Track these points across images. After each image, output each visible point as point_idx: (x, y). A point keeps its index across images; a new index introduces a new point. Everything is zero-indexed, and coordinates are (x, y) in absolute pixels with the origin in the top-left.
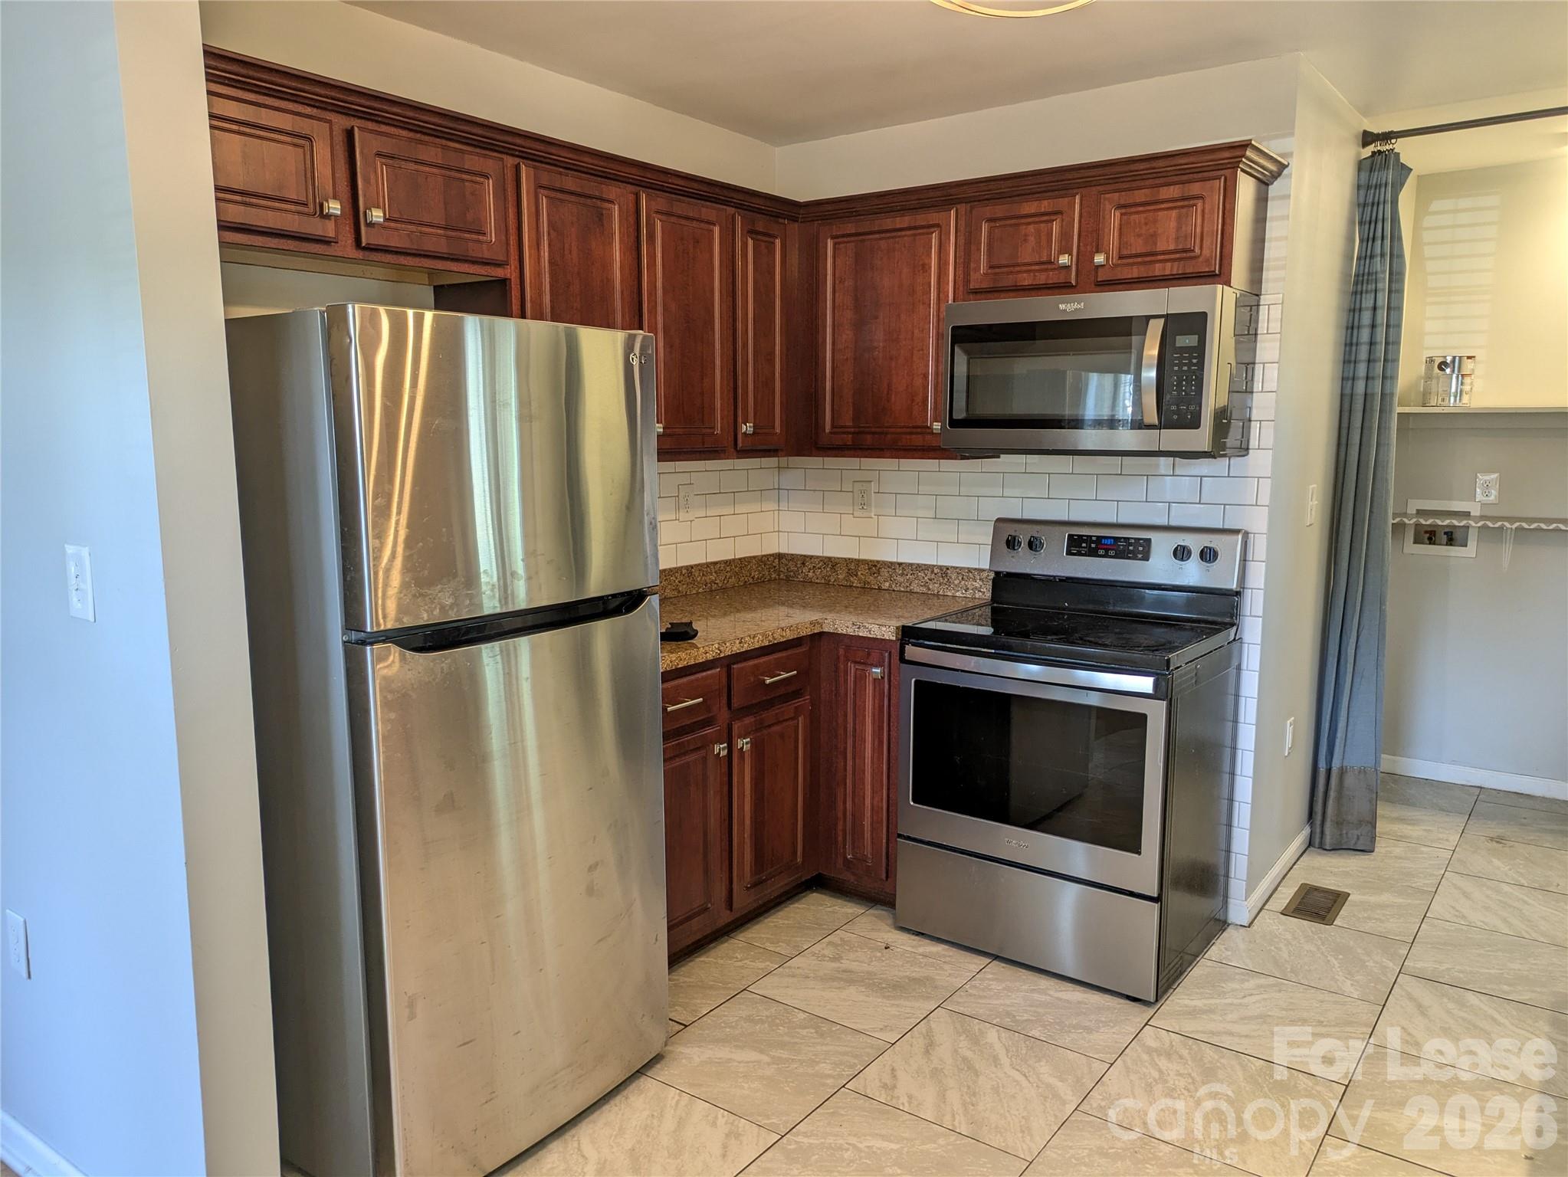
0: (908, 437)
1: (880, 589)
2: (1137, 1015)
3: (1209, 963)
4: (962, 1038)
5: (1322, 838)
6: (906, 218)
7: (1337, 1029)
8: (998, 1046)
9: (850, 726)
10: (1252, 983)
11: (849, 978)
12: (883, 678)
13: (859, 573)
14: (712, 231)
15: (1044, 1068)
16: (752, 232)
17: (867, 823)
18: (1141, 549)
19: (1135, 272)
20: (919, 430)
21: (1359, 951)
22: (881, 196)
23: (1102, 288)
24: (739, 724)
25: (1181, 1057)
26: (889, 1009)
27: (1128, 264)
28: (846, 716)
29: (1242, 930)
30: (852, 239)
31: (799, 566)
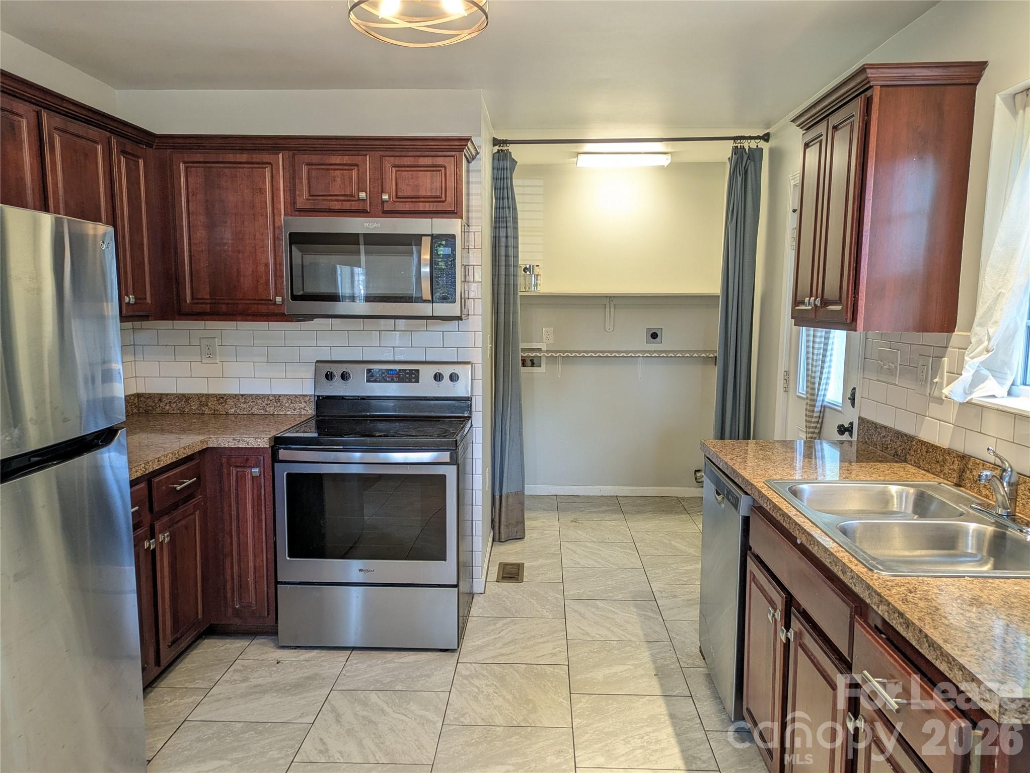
0: (255, 306)
1: (227, 414)
2: (451, 659)
3: (474, 619)
4: (356, 705)
5: (499, 536)
6: (244, 155)
7: (551, 637)
8: (380, 702)
9: (234, 513)
10: (500, 624)
11: (261, 690)
12: (260, 475)
13: (209, 404)
14: (96, 149)
15: (413, 707)
16: (124, 152)
17: (251, 579)
18: (413, 376)
19: (407, 207)
20: (264, 302)
21: (542, 592)
22: (224, 138)
23: (386, 215)
24: (159, 524)
25: (484, 676)
26: (299, 702)
27: (402, 202)
28: (230, 505)
29: (482, 595)
30: (201, 165)
31: (156, 402)
